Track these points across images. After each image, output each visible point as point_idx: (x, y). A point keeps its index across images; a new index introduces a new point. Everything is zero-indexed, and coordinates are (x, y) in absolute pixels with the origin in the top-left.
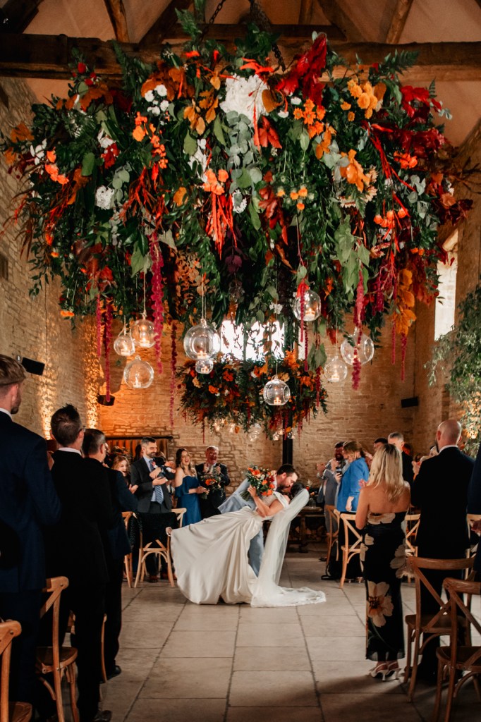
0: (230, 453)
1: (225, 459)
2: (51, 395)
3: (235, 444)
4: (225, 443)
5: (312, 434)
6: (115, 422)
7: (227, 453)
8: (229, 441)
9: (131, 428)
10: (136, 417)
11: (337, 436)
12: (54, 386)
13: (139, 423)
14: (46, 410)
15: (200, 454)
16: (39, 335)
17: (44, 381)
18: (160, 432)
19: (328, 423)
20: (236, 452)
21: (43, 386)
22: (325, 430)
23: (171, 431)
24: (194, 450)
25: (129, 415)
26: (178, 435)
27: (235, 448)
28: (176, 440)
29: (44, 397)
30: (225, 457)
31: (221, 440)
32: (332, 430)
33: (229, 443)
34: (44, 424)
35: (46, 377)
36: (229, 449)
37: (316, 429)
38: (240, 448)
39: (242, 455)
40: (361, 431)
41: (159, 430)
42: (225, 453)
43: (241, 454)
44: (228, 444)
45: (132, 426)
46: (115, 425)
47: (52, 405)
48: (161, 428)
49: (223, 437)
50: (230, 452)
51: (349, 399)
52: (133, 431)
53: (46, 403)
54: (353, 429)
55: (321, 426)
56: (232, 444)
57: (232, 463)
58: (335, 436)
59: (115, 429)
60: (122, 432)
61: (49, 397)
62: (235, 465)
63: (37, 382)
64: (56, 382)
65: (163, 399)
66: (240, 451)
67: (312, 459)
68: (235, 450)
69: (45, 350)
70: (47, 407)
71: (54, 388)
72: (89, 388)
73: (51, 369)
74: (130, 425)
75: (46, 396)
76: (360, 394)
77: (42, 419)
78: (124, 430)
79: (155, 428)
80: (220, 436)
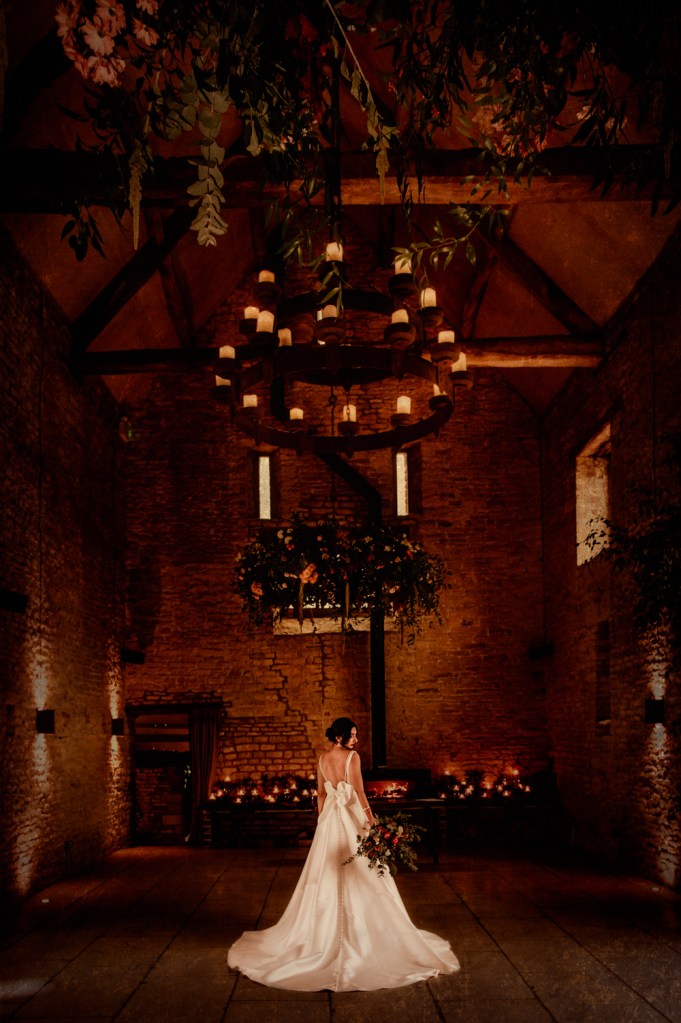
0: (300, 725)
1: (293, 733)
2: (46, 647)
3: (307, 712)
4: (293, 711)
5: (409, 696)
6: (145, 687)
7: (296, 724)
8: (298, 708)
9: (167, 694)
10: (173, 680)
11: (444, 697)
12: (53, 634)
13: (177, 687)
14: (38, 668)
15: (260, 728)
16: (28, 561)
17: (35, 627)
18: (206, 699)
19: (431, 681)
20: (308, 725)
21: (34, 633)
22: (428, 690)
23: (221, 698)
24: (252, 721)
25: (165, 678)
26: (230, 702)
27: (306, 717)
28: (227, 709)
29: (34, 650)
30: (293, 730)
31: (288, 708)
32: (436, 690)
33: (299, 711)
34: (34, 689)
35: (39, 621)
36: (298, 719)
37: (415, 690)
38: (314, 718)
39: (316, 728)
40: (475, 691)
41: (205, 696)
42: (293, 724)
43: (315, 725)
44: (297, 713)
45: (169, 691)
46: (146, 691)
47: (47, 662)
48: (208, 693)
49: (290, 704)
50: (299, 723)
51: (459, 649)
52: (170, 698)
53: (40, 658)
54: (465, 688)
55: (422, 686)
56: (302, 712)
57: (303, 739)
58: (441, 699)
59: (145, 696)
60: (154, 700)
61: (44, 650)
62: (307, 742)
63: (22, 627)
64: (55, 630)
65: (210, 655)
66: (314, 721)
67: (411, 730)
68: (307, 720)
69: (38, 583)
70: (40, 664)
71: (52, 638)
72: (110, 641)
73: (47, 610)
74: (165, 691)
75: (38, 647)
76: (473, 642)
77: (30, 681)
78: (157, 698)
79: (199, 694)
80: (286, 703)
